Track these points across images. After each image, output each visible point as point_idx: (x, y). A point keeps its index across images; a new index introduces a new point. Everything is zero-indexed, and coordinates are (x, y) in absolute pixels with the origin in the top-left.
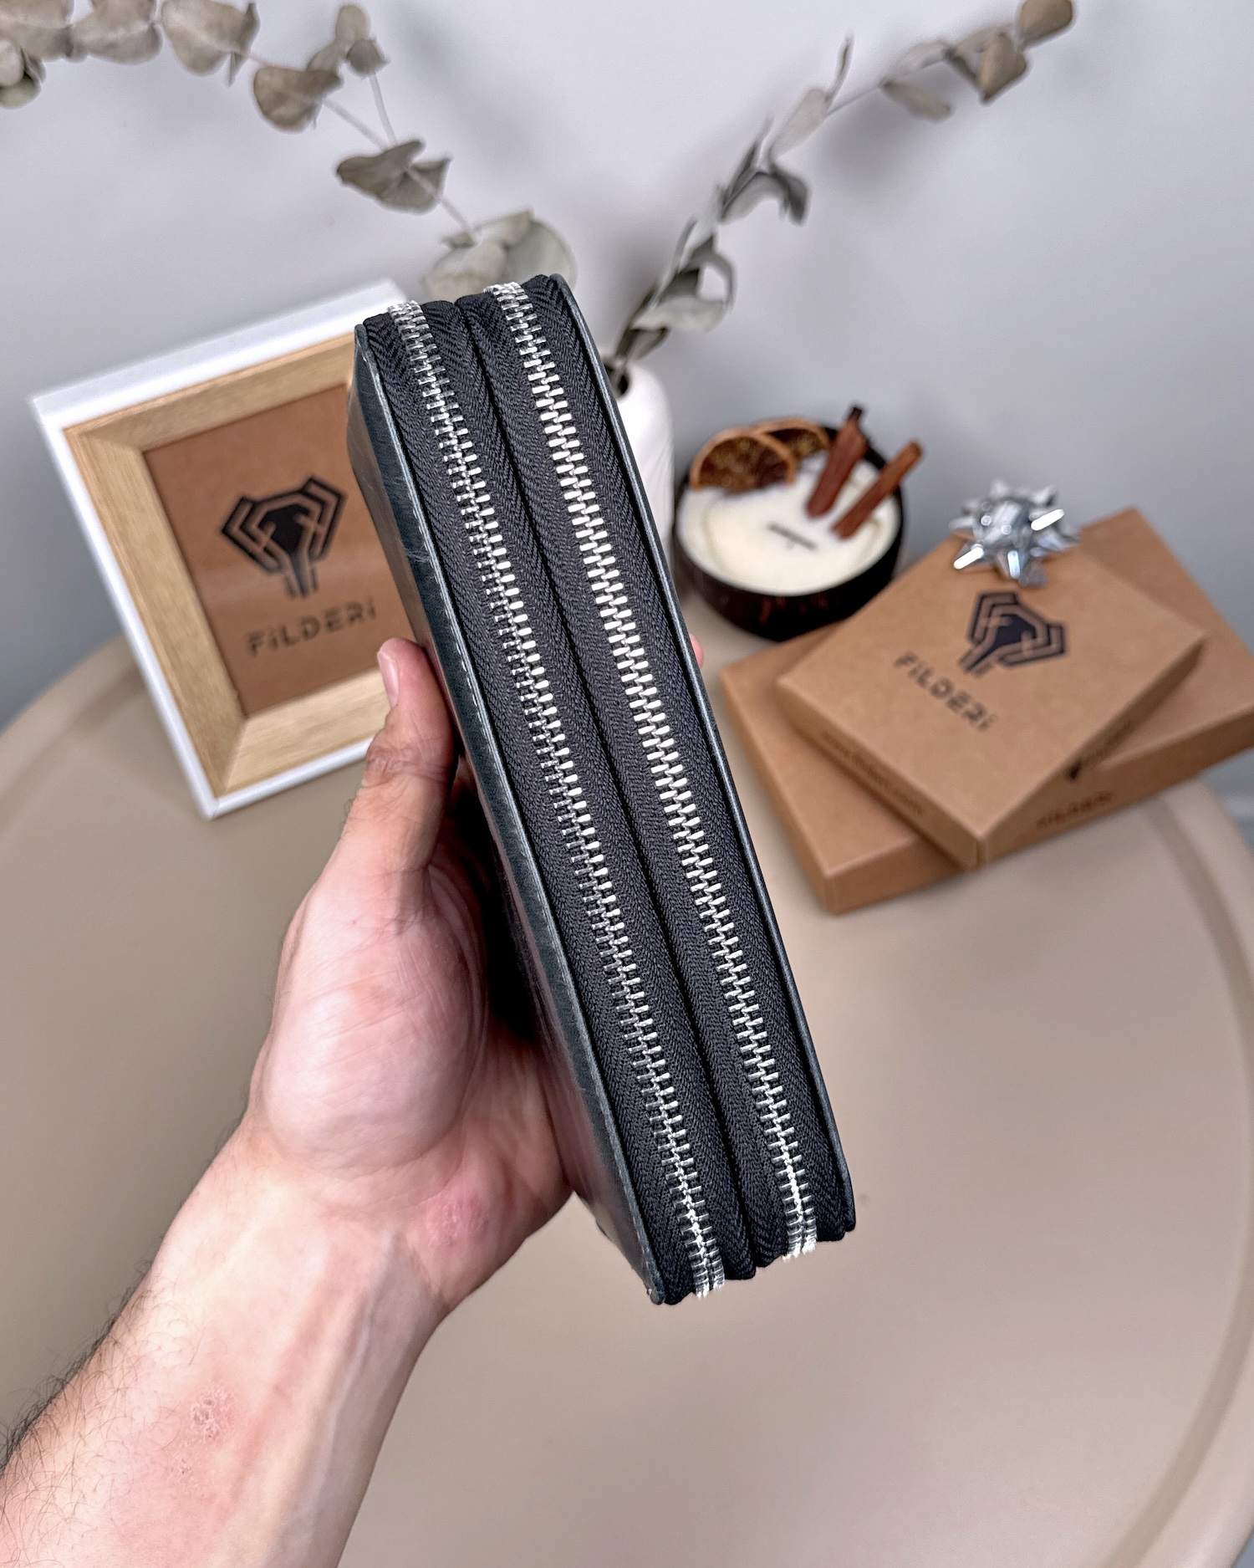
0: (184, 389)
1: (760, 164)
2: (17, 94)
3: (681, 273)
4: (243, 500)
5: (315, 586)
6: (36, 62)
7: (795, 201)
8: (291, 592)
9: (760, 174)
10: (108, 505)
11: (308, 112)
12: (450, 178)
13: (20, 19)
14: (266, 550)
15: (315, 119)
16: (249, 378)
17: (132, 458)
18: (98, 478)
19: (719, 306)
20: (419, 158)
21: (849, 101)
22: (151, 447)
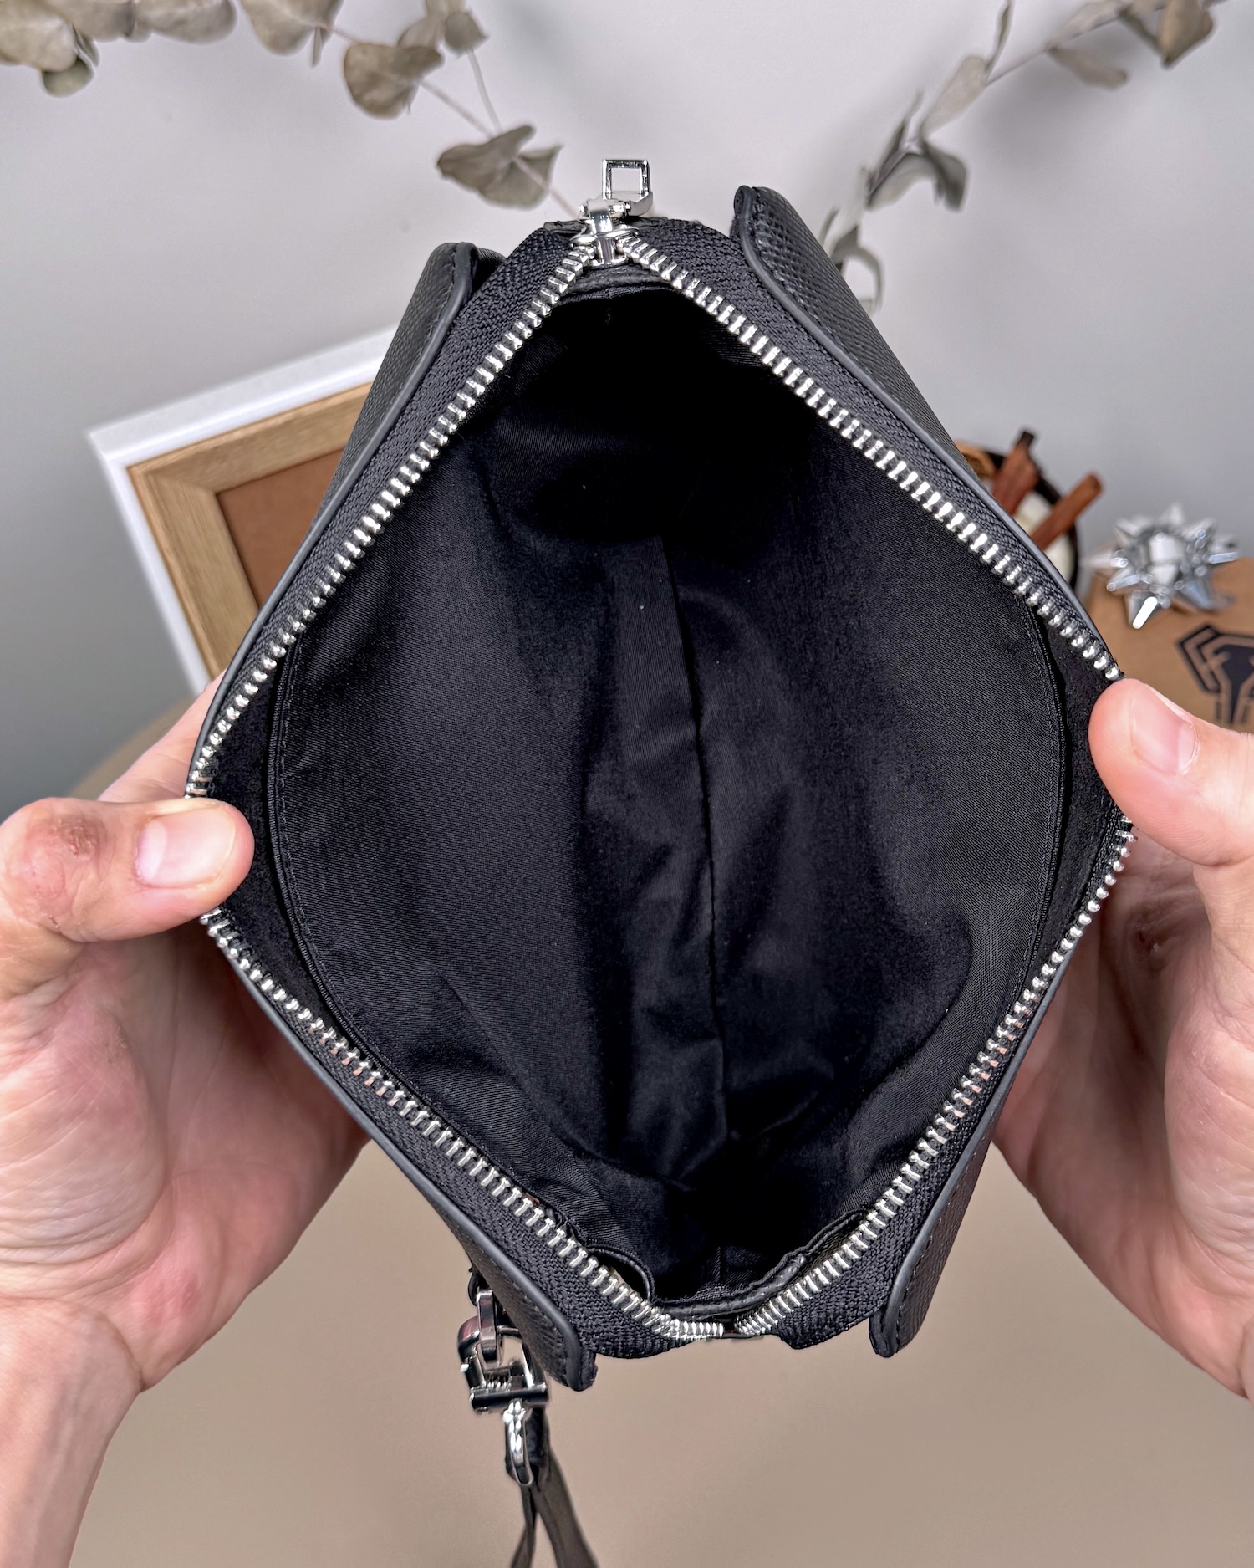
0: (265, 420)
1: (910, 145)
2: (69, 82)
6: (87, 41)
7: (951, 186)
9: (909, 155)
10: (177, 556)
11: (403, 96)
15: (410, 104)
17: (206, 499)
18: (165, 523)
20: (528, 146)
21: (1011, 69)
22: (226, 487)
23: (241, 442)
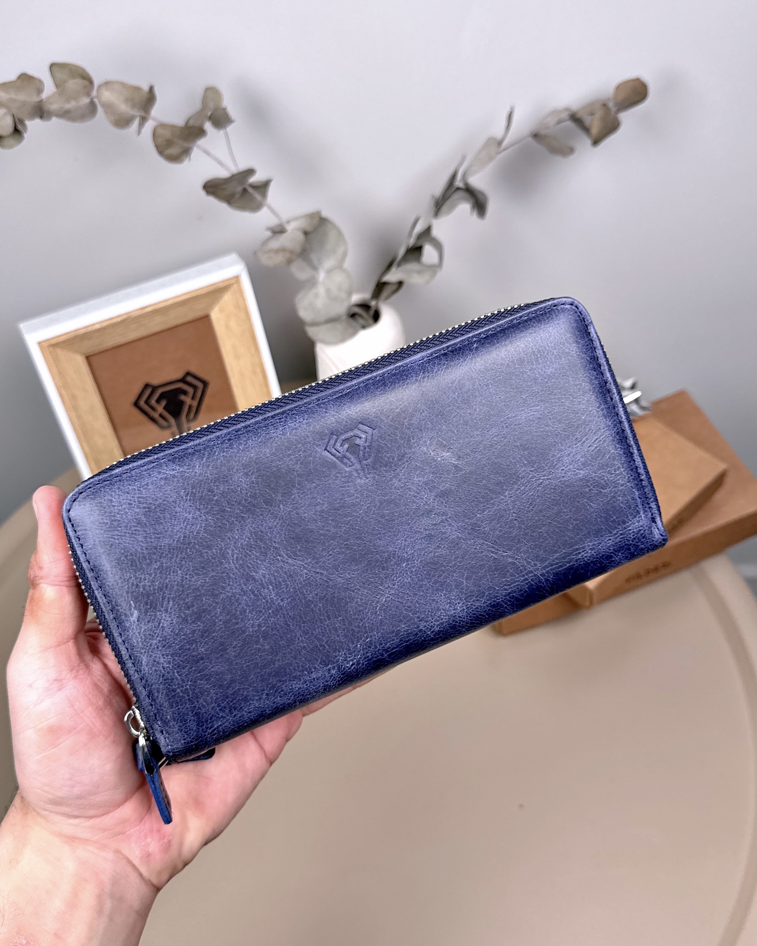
0: (111, 319)
1: (459, 183)
2: (11, 141)
3: (411, 248)
4: (147, 386)
6: (22, 122)
7: (480, 205)
9: (458, 189)
10: (65, 388)
11: (186, 152)
12: (272, 192)
13: (13, 96)
14: (161, 416)
15: (190, 156)
16: (151, 312)
17: (80, 361)
18: (60, 373)
19: (435, 268)
20: (253, 180)
21: (511, 145)
22: (90, 354)
23: (97, 331)
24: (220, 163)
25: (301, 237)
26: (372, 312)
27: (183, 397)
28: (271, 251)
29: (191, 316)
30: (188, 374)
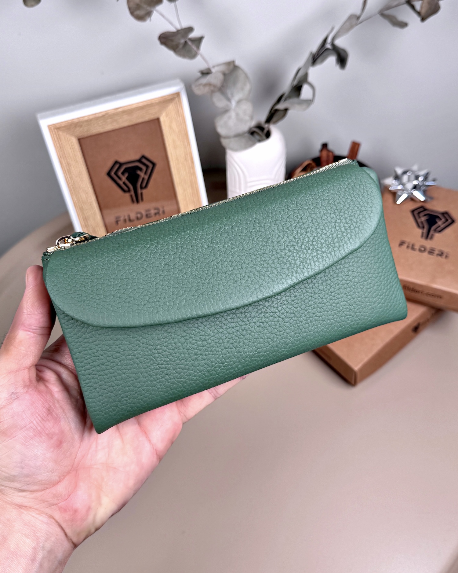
0: (95, 114)
1: (328, 45)
3: (294, 88)
4: (116, 162)
5: (142, 199)
7: (342, 60)
8: (133, 201)
10: (64, 159)
11: (149, 14)
12: (204, 45)
14: (124, 183)
15: (151, 17)
16: (120, 112)
17: (75, 141)
18: (60, 147)
19: (309, 102)
20: (192, 35)
22: (82, 137)
23: (87, 121)
24: (171, 23)
25: (221, 77)
26: (265, 131)
27: (139, 172)
28: (200, 85)
29: (147, 118)
30: (143, 157)
